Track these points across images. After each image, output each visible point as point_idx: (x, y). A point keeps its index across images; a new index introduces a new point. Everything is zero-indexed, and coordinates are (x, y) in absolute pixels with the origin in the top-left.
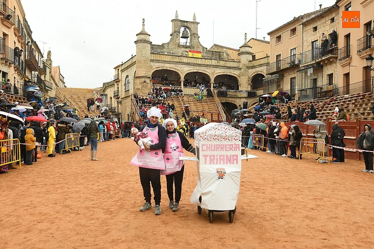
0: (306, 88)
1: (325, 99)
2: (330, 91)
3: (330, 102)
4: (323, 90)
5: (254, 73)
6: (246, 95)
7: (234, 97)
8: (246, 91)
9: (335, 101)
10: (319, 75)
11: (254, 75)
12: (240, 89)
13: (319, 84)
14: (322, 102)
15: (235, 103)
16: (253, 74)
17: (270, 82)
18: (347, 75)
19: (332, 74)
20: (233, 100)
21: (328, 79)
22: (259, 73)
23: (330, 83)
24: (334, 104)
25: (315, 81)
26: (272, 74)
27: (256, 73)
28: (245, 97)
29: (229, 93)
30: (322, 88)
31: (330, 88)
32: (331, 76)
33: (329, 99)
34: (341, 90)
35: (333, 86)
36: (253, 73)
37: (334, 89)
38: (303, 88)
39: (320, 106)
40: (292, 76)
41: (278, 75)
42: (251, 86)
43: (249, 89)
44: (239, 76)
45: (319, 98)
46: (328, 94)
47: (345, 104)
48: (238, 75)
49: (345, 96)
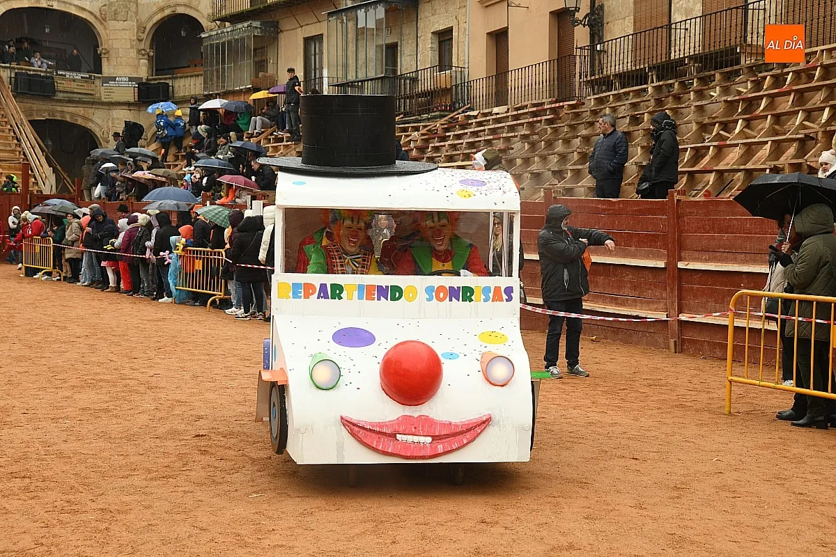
0: (361, 76)
1: (428, 119)
2: (446, 91)
3: (447, 130)
4: (420, 88)
5: (162, 9)
6: (130, 94)
7: (84, 103)
8: (131, 79)
9: (463, 127)
10: (406, 30)
11: (159, 17)
12: (107, 70)
13: (406, 65)
14: (417, 129)
15: (90, 125)
16: (156, 13)
17: (231, 50)
18: (499, 38)
19: (450, 30)
20: (80, 110)
21: (436, 46)
22: (180, 10)
23: (444, 61)
24: (459, 137)
25: (392, 51)
26: (236, 18)
27: (167, 12)
28: (128, 104)
29: (61, 85)
30: (414, 80)
31: (444, 78)
32: (444, 38)
33: (443, 121)
34: (480, 90)
35: (454, 75)
36: (155, 9)
37: (456, 86)
38: (351, 77)
39: (412, 145)
40: (312, 31)
41: (257, 24)
42: (150, 59)
43: (143, 72)
44: (103, 20)
45: (406, 114)
46: (437, 102)
47: (499, 139)
48: (98, 15)
49: (496, 110)
